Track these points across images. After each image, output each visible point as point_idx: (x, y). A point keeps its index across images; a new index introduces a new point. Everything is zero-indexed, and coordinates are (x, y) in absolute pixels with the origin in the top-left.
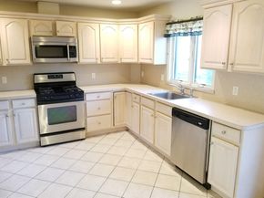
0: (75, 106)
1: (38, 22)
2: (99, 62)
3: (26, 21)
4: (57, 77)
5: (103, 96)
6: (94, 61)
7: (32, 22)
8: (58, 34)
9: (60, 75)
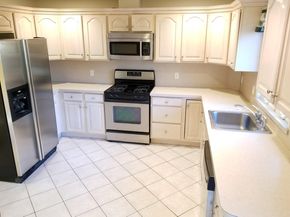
0: (139, 109)
1: (115, 17)
2: (179, 61)
3: (104, 17)
4: (137, 75)
5: (171, 102)
6: (172, 59)
7: (110, 17)
8: (133, 30)
9: (138, 72)
